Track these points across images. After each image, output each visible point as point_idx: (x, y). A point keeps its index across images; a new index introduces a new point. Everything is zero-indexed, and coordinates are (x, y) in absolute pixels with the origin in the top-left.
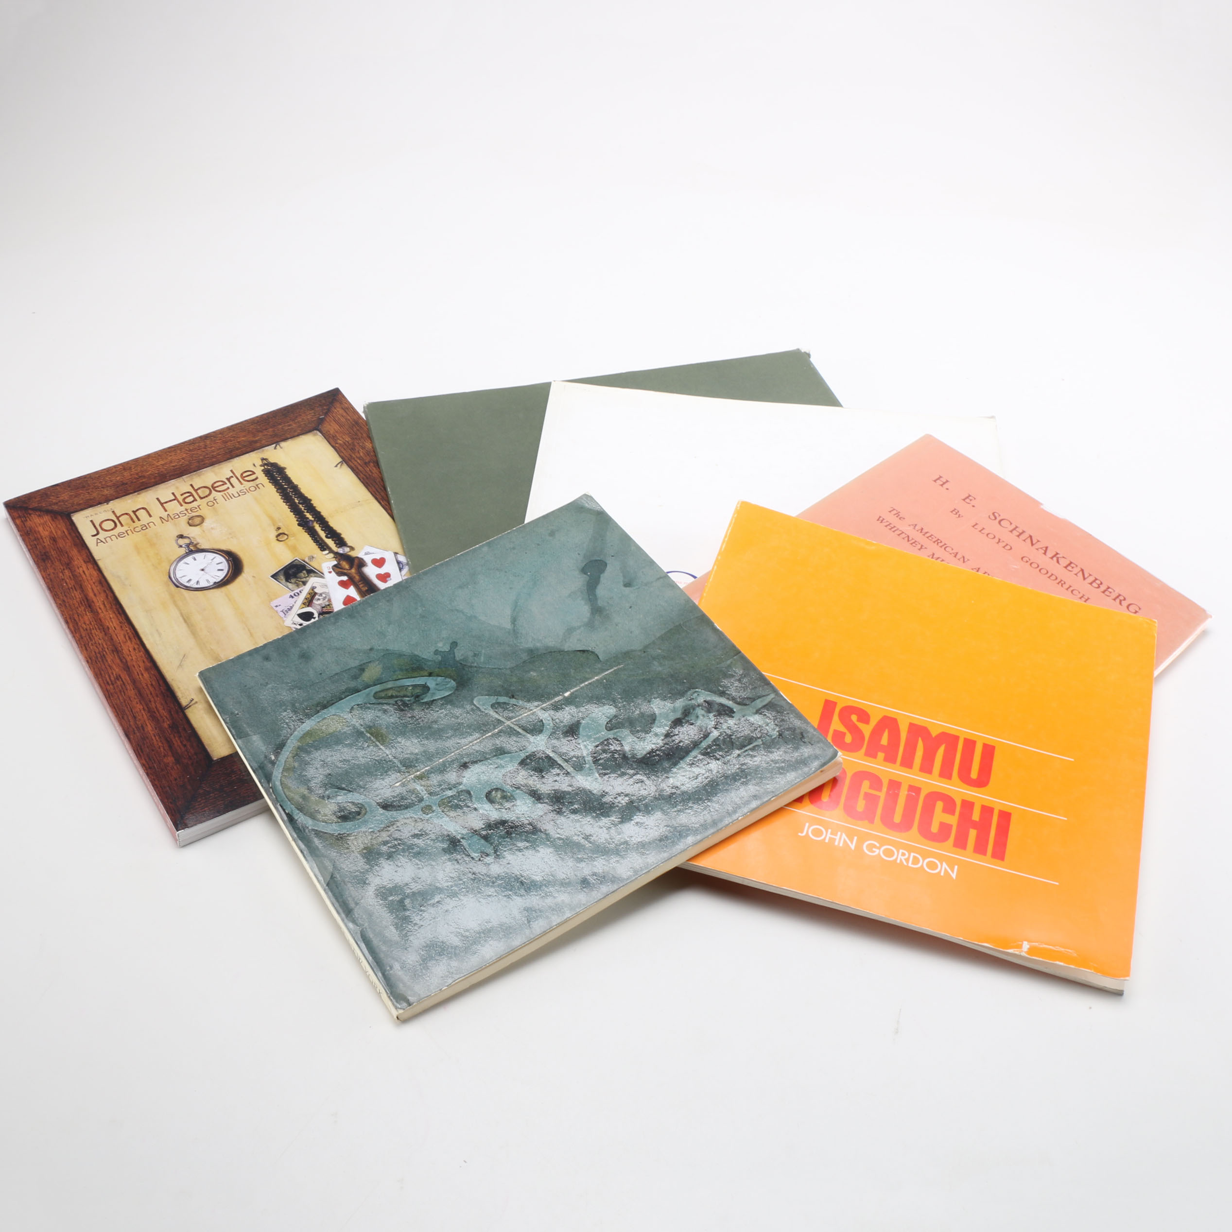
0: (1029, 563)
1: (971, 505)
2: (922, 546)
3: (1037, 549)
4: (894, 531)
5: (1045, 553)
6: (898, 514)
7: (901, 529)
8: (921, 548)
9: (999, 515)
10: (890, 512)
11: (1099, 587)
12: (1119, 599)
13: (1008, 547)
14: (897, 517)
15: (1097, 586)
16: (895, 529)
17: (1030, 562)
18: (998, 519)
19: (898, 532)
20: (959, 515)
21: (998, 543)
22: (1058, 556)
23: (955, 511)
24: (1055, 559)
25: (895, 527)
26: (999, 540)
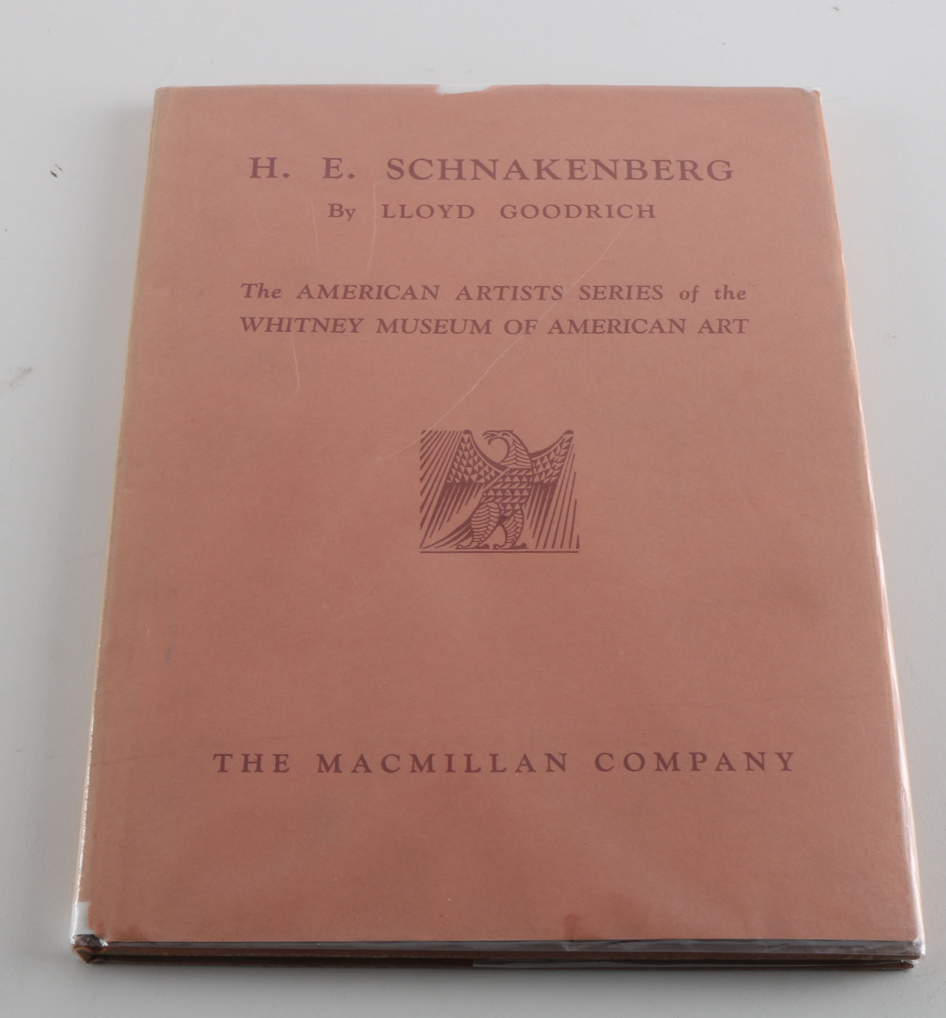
0: (519, 215)
1: (345, 178)
2: (352, 320)
3: (506, 178)
4: (288, 330)
5: (523, 177)
6: (263, 291)
7: (294, 316)
8: (355, 326)
9: (401, 161)
10: (248, 296)
11: (645, 174)
12: (689, 170)
13: (466, 211)
14: (266, 296)
15: (640, 174)
16: (285, 322)
17: (519, 210)
18: (405, 168)
19: (295, 326)
20: (347, 211)
21: (445, 216)
22: (544, 165)
23: (336, 210)
24: (545, 174)
25: (281, 320)
26: (442, 207)
